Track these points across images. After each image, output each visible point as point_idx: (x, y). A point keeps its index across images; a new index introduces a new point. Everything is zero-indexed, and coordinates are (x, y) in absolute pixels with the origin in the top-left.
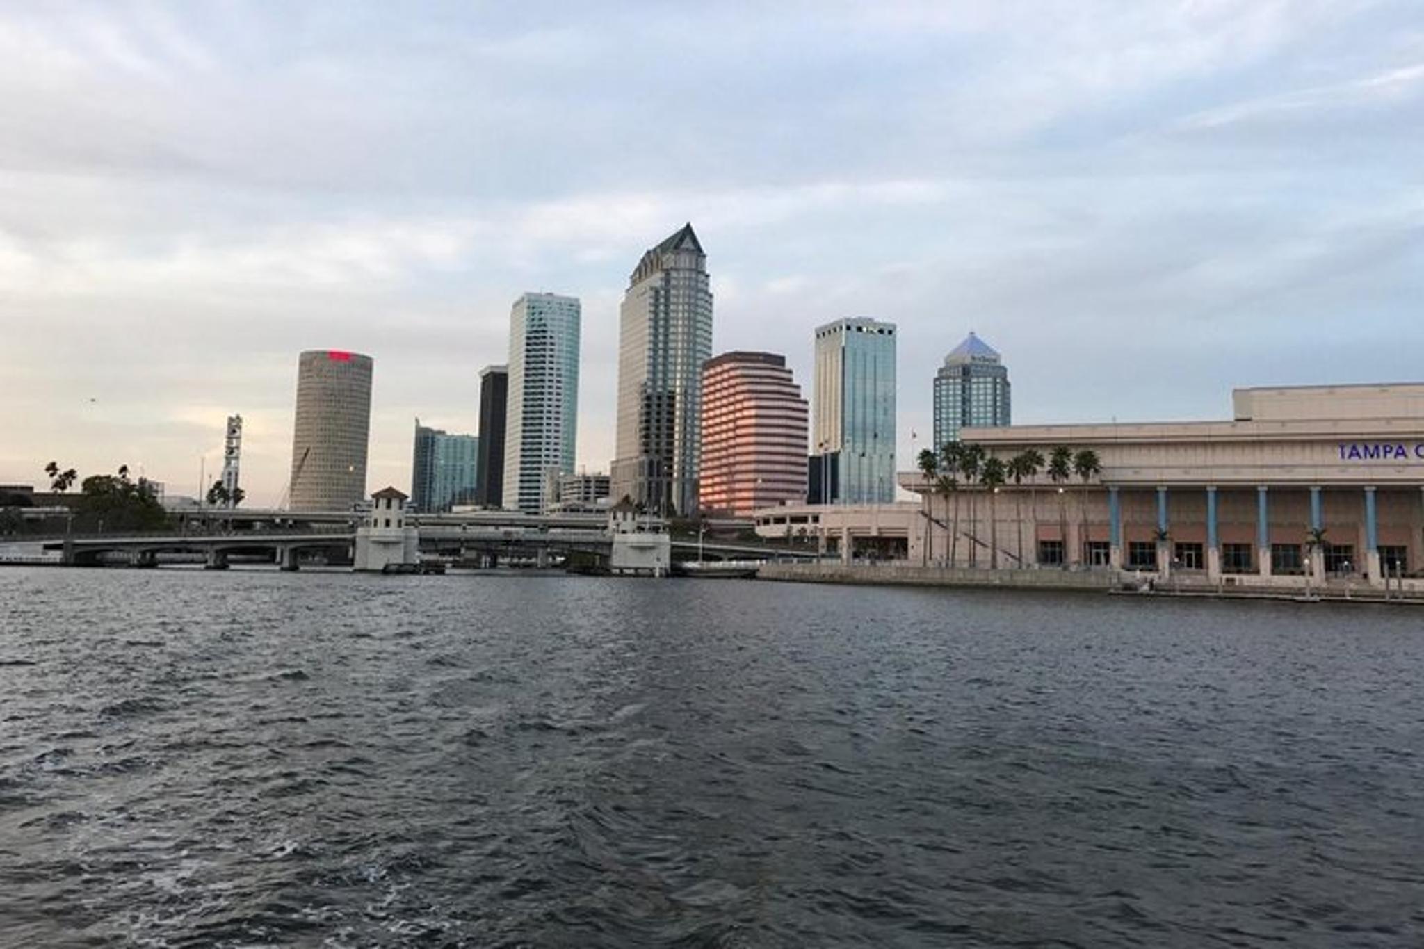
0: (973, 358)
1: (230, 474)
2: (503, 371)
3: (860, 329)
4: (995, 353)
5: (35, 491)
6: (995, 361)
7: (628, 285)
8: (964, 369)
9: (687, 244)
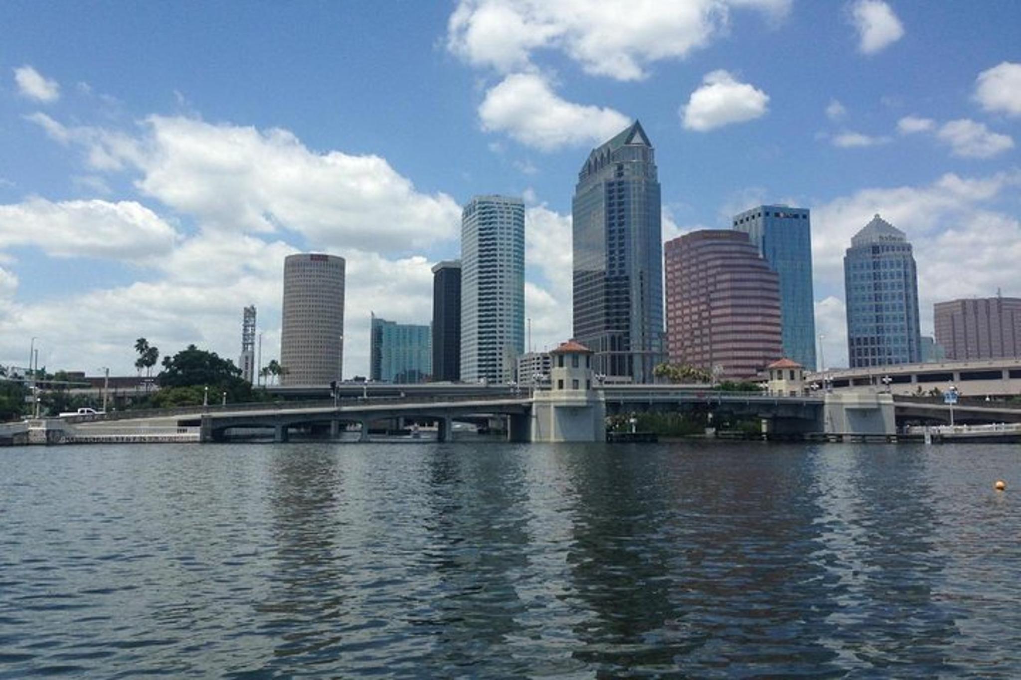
0: (881, 237)
1: (247, 358)
2: (458, 266)
3: (777, 215)
4: (900, 232)
5: (86, 376)
6: (901, 239)
7: (577, 181)
8: (873, 247)
9: (637, 139)
